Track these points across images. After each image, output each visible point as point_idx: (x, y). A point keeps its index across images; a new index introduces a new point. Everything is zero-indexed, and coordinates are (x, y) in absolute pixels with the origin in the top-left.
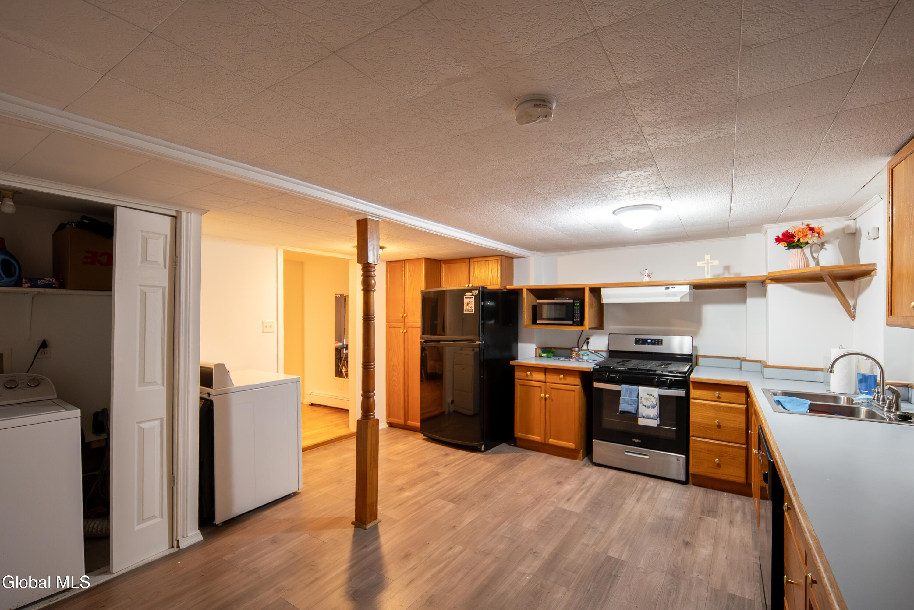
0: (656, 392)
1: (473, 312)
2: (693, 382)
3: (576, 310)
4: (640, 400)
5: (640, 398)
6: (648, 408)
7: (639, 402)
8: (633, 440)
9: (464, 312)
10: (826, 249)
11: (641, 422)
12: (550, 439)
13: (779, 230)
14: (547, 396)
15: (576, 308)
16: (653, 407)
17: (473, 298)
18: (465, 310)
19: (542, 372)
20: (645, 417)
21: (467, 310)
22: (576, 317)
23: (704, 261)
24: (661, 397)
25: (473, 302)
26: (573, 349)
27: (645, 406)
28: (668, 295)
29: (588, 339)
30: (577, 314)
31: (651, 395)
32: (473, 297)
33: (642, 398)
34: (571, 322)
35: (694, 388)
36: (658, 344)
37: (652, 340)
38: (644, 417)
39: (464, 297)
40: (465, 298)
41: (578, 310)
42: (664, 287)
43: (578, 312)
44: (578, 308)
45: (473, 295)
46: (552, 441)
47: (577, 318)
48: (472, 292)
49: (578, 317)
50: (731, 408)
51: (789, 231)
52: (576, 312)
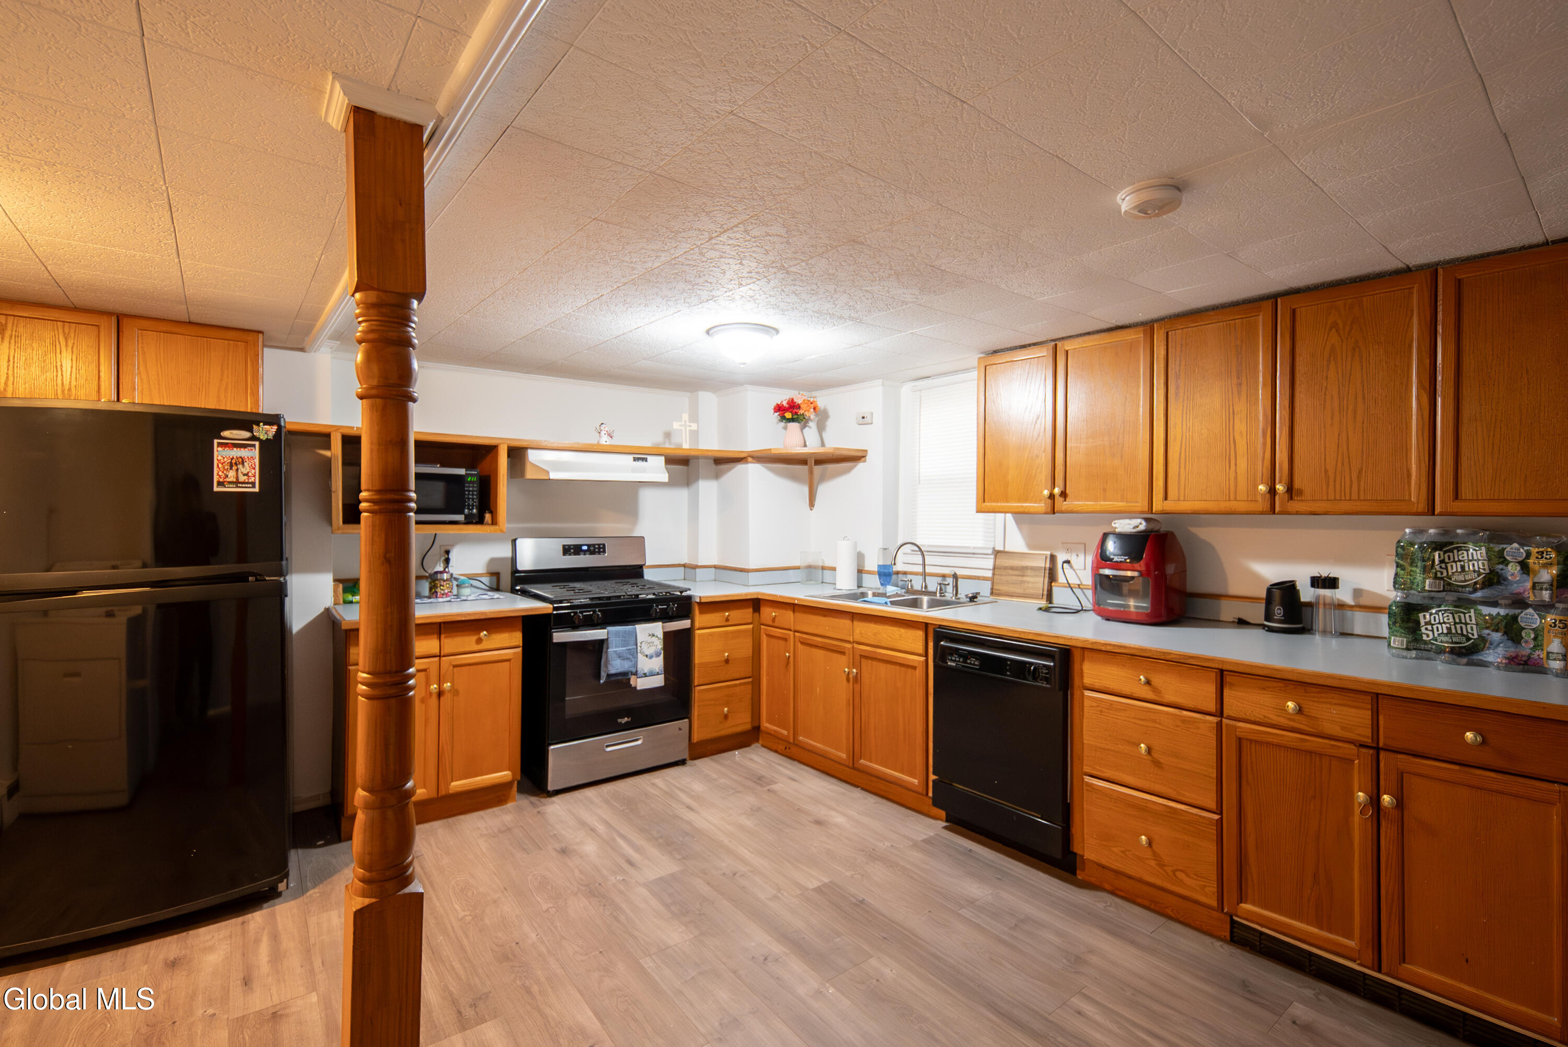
0: (657, 628)
1: (257, 489)
2: (700, 604)
3: (469, 491)
4: (639, 648)
5: (639, 644)
6: (651, 657)
7: (639, 651)
8: (619, 720)
9: (216, 489)
10: (810, 427)
11: (641, 684)
12: (452, 781)
13: (782, 397)
14: (447, 685)
15: (469, 487)
16: (658, 655)
17: (254, 446)
18: (220, 484)
19: (433, 634)
20: (647, 674)
21: (230, 483)
22: (469, 505)
23: (681, 421)
24: (667, 635)
25: (257, 461)
26: (439, 576)
27: (647, 656)
28: (634, 470)
29: (448, 552)
30: (473, 499)
31: (653, 635)
32: (257, 443)
33: (641, 643)
34: (461, 518)
35: (702, 612)
36: (599, 553)
37: (589, 546)
38: (645, 675)
39: (216, 441)
40: (220, 445)
41: (473, 491)
42: (631, 457)
43: (473, 495)
44: (473, 487)
45: (254, 438)
46: (457, 785)
47: (473, 509)
48: (251, 430)
49: (473, 506)
50: (739, 631)
51: (795, 400)
52: (469, 494)
